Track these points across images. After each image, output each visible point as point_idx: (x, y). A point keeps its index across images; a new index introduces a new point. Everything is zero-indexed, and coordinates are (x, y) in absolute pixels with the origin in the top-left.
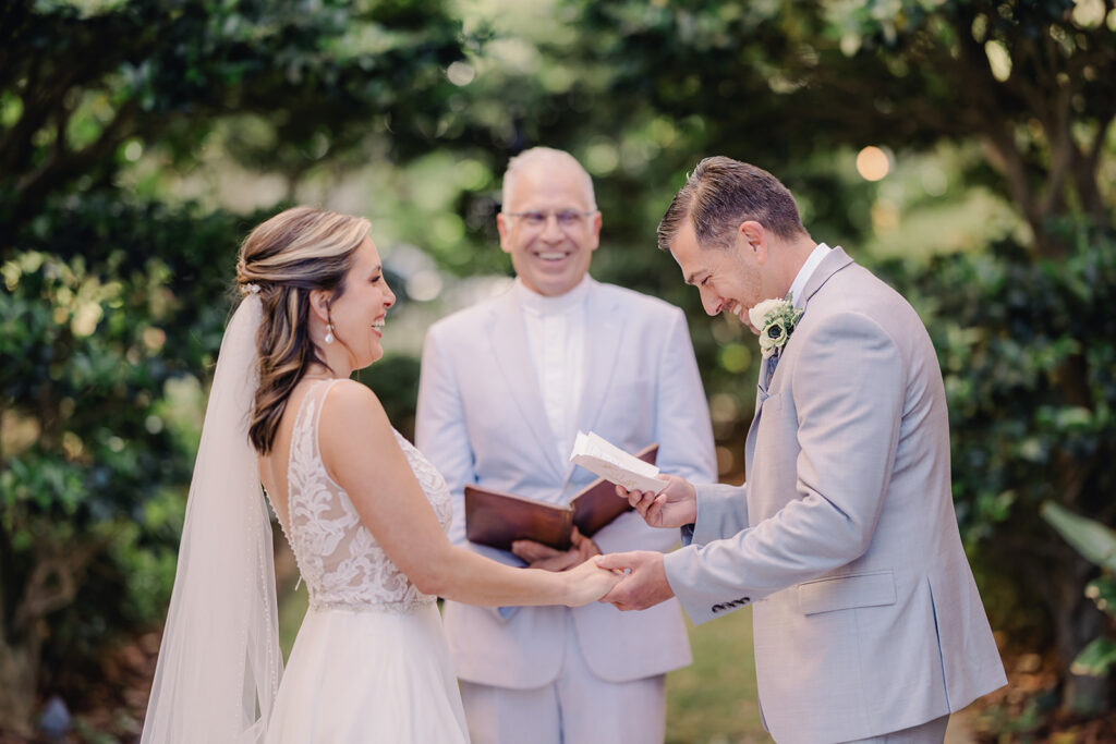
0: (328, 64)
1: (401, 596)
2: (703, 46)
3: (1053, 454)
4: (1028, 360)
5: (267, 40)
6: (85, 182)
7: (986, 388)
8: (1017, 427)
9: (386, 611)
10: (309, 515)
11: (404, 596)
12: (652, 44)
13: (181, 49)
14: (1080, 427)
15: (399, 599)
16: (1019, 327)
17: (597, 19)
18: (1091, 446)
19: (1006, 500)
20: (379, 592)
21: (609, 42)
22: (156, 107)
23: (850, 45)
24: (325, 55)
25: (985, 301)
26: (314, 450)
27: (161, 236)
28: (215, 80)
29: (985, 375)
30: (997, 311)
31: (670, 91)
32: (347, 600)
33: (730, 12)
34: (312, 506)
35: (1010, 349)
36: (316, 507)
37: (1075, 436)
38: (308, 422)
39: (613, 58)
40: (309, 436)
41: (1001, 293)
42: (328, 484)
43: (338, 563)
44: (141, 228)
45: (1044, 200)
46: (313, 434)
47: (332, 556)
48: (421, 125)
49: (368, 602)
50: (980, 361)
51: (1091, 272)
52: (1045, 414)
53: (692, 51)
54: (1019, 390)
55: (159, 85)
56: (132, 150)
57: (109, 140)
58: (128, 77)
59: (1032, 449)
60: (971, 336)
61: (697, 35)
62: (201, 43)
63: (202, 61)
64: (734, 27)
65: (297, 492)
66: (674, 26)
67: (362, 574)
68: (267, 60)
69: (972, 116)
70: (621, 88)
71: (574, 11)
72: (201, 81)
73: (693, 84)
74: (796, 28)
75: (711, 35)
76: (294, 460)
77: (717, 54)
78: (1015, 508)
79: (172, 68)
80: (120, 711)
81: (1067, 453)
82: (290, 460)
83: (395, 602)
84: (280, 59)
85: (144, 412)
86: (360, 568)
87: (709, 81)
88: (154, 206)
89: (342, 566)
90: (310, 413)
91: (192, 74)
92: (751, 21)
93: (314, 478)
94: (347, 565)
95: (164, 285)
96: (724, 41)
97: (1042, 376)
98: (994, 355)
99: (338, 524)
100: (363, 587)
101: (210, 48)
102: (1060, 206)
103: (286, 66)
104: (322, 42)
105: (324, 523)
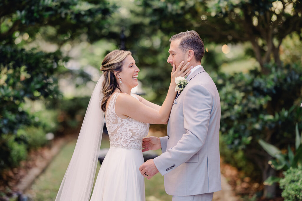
0: (72, 13)
1: (127, 145)
2: (174, 13)
3: (263, 128)
4: (257, 102)
5: (56, 6)
6: (4, 42)
7: (246, 109)
8: (254, 120)
9: (122, 148)
10: (110, 122)
11: (128, 145)
12: (160, 12)
13: (33, 8)
14: (270, 120)
15: (126, 145)
16: (256, 93)
17: (146, 5)
18: (273, 125)
19: (250, 139)
20: (121, 143)
21: (149, 10)
22: (26, 23)
23: (213, 14)
24: (71, 10)
25: (246, 85)
26: (114, 107)
27: (24, 58)
28: (42, 16)
29: (246, 105)
30: (250, 88)
31: (164, 25)
32: (114, 144)
33: (182, 4)
34: (111, 120)
35: (253, 99)
36: (112, 121)
37: (269, 123)
38: (113, 100)
39: (150, 15)
40: (113, 103)
41: (251, 83)
42: (115, 115)
43: (114, 134)
44: (19, 56)
45: (264, 59)
46: (114, 103)
47: (113, 132)
48: (97, 31)
49: (119, 145)
50: (245, 101)
51: (276, 79)
52: (261, 116)
53: (171, 14)
54: (255, 110)
55: (27, 17)
56: (17, 34)
57: (11, 31)
58: (18, 15)
59: (257, 126)
60: (242, 94)
61: (173, 10)
62: (38, 6)
63: (38, 11)
64: (183, 8)
65: (108, 116)
66: (166, 7)
67: (119, 138)
68: (56, 11)
69: (246, 36)
70: (152, 23)
71: (140, 2)
72: (38, 17)
73: (171, 23)
74: (200, 9)
75: (177, 10)
76: (109, 108)
77: (178, 15)
78: (252, 141)
79: (30, 12)
80: (7, 187)
81: (267, 127)
82: (108, 108)
83: (125, 146)
84: (59, 11)
85: (17, 106)
86: (119, 136)
87: (175, 22)
88: (23, 50)
89: (115, 135)
90: (114, 98)
91: (35, 15)
92: (187, 7)
93: (112, 113)
94: (116, 135)
95: (25, 71)
96: (180, 12)
97: (261, 106)
98: (249, 100)
99: (116, 125)
100: (118, 141)
101: (41, 8)
102: (269, 60)
103: (61, 13)
104: (71, 7)
105: (113, 125)
